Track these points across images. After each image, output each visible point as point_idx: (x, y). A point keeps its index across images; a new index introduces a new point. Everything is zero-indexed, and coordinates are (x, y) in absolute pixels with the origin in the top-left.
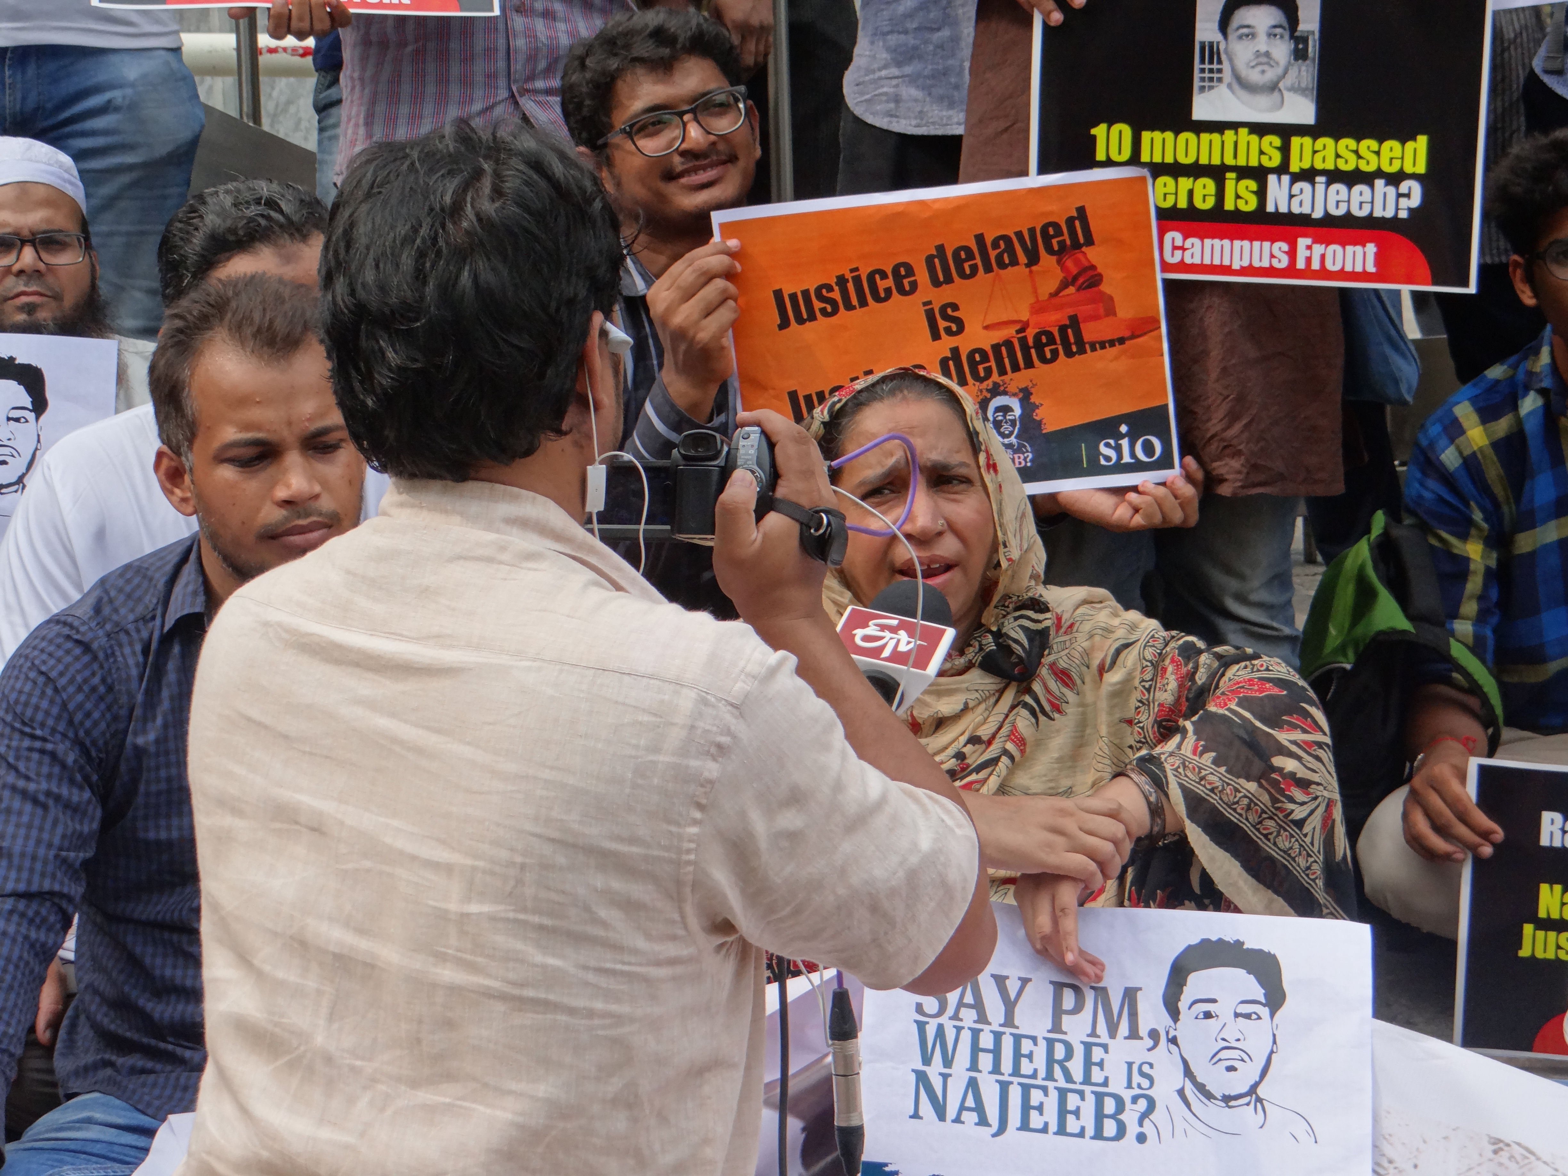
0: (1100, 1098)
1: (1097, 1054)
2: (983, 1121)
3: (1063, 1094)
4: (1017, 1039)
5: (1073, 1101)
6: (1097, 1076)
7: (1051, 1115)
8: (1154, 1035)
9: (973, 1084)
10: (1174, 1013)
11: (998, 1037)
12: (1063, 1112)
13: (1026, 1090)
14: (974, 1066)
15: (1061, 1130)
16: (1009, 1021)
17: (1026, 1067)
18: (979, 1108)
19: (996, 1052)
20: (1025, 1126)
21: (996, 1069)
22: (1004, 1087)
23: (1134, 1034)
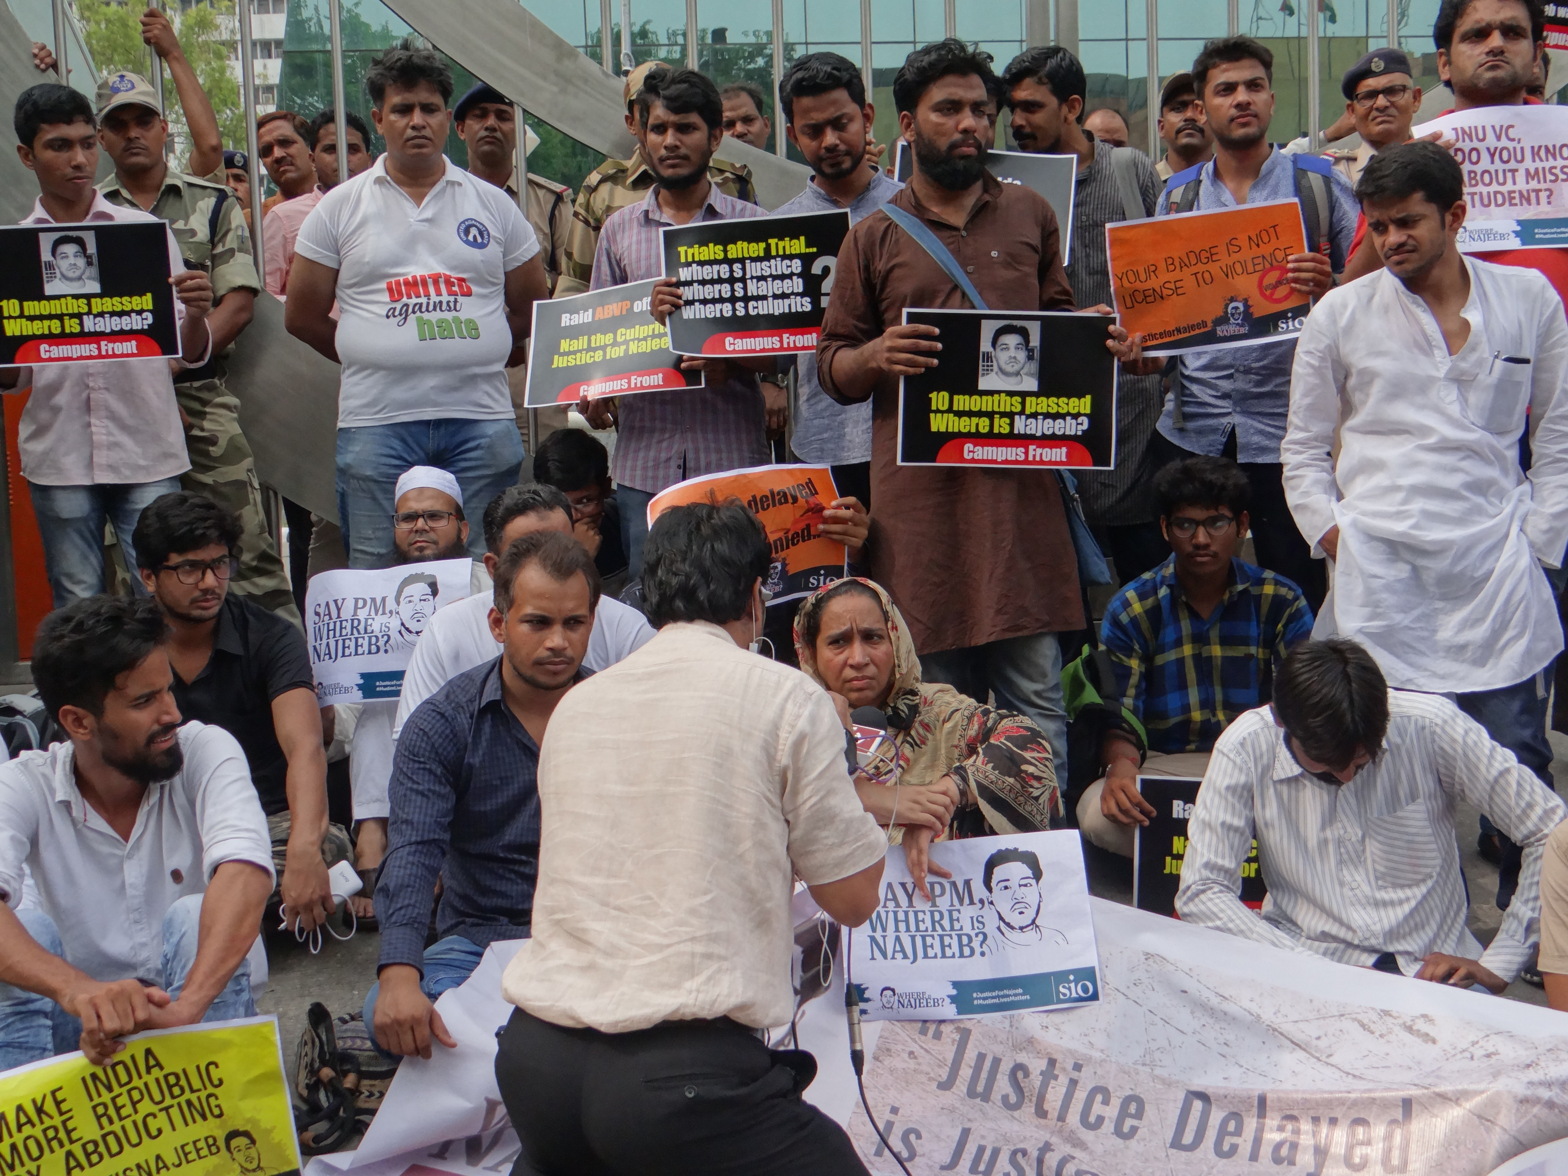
0: (960, 937)
1: (955, 915)
2: (905, 957)
3: (941, 937)
4: (916, 913)
5: (947, 940)
6: (957, 926)
7: (937, 949)
8: (981, 901)
9: (898, 939)
10: (990, 890)
11: (906, 913)
12: (943, 947)
13: (924, 938)
14: (897, 930)
15: (944, 956)
16: (911, 905)
17: (922, 927)
18: (903, 950)
19: (907, 921)
20: (926, 956)
21: (908, 930)
22: (913, 938)
23: (972, 902)
